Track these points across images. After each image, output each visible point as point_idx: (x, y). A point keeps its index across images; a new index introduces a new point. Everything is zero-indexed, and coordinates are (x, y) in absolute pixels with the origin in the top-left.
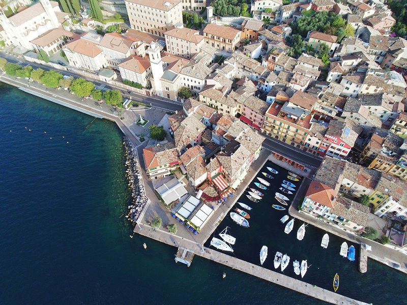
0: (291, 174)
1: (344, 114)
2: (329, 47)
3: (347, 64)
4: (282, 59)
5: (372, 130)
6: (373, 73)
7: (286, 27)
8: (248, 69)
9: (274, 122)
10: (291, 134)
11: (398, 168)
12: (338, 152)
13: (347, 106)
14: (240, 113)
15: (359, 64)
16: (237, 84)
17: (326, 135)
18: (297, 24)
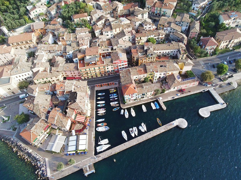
0: (110, 90)
1: (114, 48)
2: (87, 19)
3: (100, 24)
4: (67, 36)
5: (130, 48)
6: (113, 23)
7: (58, 19)
8: (53, 51)
9: (86, 70)
10: (97, 71)
11: (149, 58)
12: (123, 66)
13: (113, 43)
14: (65, 76)
15: (105, 22)
16: (52, 63)
17: (113, 62)
18: (63, 15)
